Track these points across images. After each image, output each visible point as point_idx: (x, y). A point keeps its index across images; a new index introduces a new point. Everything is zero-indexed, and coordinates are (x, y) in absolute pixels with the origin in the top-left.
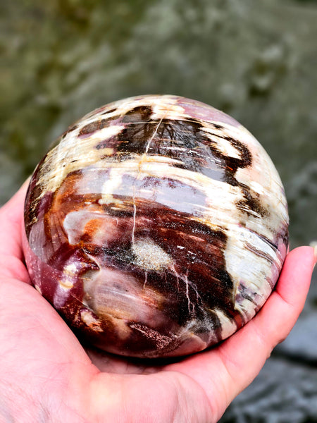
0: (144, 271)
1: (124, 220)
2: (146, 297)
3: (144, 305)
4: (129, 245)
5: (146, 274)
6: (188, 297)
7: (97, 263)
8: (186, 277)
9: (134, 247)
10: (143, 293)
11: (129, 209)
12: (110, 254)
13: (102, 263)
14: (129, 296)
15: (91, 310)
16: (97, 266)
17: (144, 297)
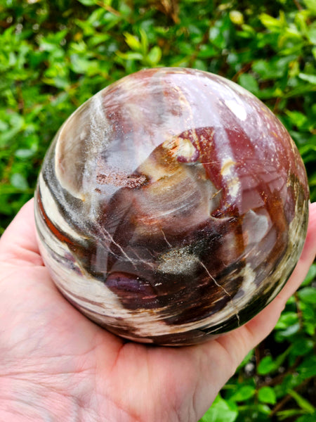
0: (174, 246)
1: (221, 270)
2: (154, 223)
3: (149, 213)
4: (202, 258)
5: (170, 246)
6: (118, 245)
7: (218, 219)
8: (134, 264)
9: (197, 259)
10: (159, 226)
11: (222, 281)
12: (212, 237)
13: (213, 223)
14: (168, 213)
15: (189, 164)
16: (216, 217)
17: (156, 222)
